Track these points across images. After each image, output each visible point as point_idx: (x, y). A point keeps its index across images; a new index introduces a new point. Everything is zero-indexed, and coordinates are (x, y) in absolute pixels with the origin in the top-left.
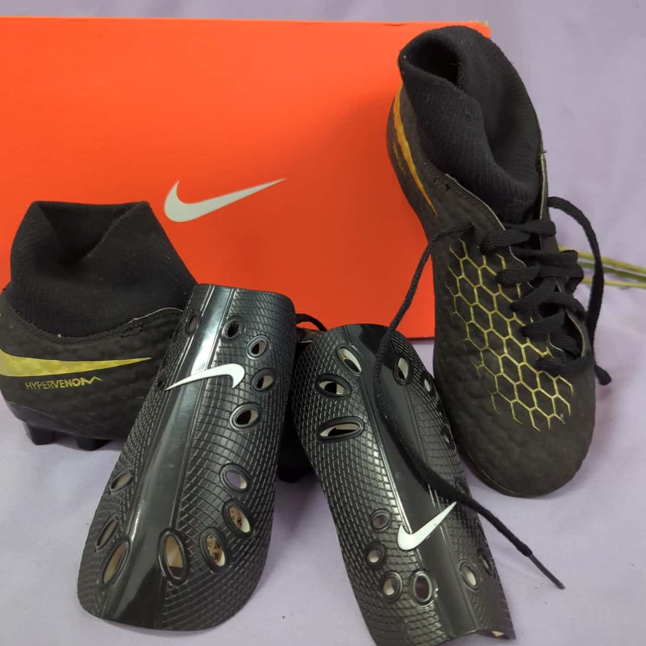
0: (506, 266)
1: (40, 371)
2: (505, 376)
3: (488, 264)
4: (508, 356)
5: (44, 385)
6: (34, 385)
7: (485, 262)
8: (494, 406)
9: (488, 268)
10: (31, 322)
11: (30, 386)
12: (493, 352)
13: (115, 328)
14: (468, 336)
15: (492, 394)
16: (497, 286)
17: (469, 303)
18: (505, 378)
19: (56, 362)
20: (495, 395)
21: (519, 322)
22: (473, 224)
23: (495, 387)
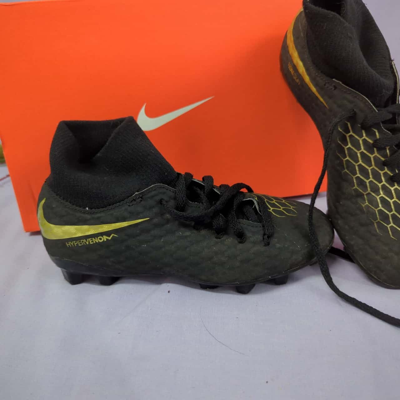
0: (379, 136)
1: (75, 234)
2: (383, 209)
3: (366, 136)
4: (384, 196)
5: (79, 243)
6: (72, 244)
7: (364, 135)
8: (377, 230)
9: (367, 139)
10: (67, 201)
11: (70, 244)
12: (373, 194)
13: (123, 200)
14: (356, 185)
15: (375, 222)
16: (374, 149)
17: (354, 163)
18: (383, 211)
19: (86, 227)
20: (377, 223)
21: (389, 172)
22: (355, 110)
23: (377, 217)
